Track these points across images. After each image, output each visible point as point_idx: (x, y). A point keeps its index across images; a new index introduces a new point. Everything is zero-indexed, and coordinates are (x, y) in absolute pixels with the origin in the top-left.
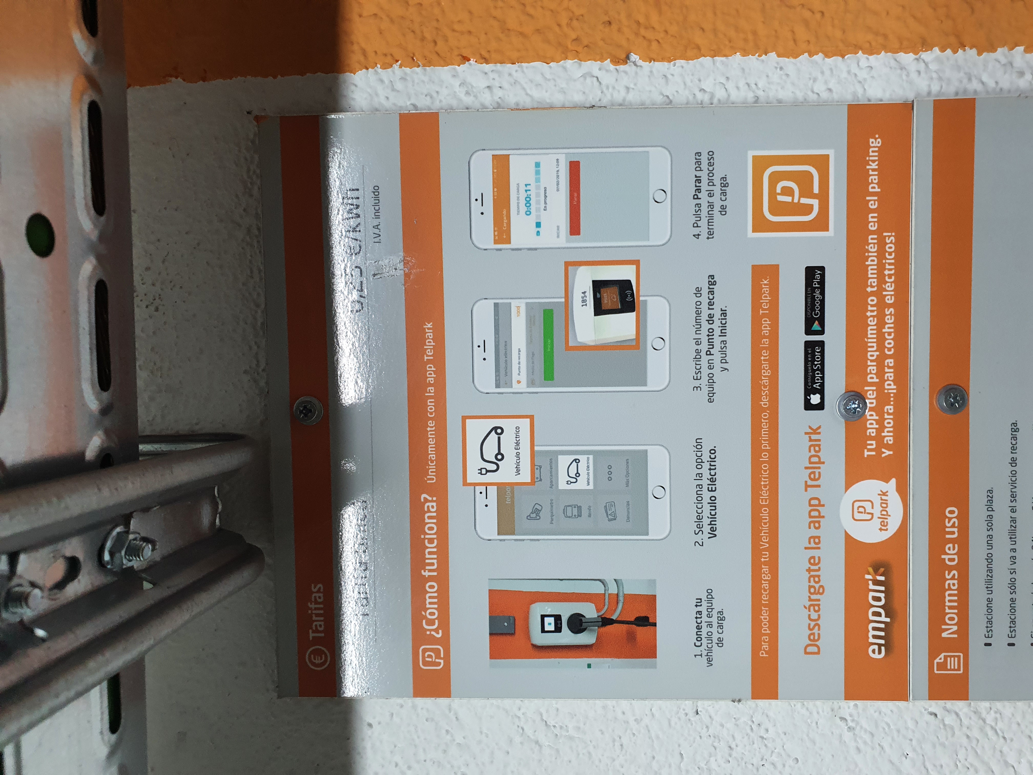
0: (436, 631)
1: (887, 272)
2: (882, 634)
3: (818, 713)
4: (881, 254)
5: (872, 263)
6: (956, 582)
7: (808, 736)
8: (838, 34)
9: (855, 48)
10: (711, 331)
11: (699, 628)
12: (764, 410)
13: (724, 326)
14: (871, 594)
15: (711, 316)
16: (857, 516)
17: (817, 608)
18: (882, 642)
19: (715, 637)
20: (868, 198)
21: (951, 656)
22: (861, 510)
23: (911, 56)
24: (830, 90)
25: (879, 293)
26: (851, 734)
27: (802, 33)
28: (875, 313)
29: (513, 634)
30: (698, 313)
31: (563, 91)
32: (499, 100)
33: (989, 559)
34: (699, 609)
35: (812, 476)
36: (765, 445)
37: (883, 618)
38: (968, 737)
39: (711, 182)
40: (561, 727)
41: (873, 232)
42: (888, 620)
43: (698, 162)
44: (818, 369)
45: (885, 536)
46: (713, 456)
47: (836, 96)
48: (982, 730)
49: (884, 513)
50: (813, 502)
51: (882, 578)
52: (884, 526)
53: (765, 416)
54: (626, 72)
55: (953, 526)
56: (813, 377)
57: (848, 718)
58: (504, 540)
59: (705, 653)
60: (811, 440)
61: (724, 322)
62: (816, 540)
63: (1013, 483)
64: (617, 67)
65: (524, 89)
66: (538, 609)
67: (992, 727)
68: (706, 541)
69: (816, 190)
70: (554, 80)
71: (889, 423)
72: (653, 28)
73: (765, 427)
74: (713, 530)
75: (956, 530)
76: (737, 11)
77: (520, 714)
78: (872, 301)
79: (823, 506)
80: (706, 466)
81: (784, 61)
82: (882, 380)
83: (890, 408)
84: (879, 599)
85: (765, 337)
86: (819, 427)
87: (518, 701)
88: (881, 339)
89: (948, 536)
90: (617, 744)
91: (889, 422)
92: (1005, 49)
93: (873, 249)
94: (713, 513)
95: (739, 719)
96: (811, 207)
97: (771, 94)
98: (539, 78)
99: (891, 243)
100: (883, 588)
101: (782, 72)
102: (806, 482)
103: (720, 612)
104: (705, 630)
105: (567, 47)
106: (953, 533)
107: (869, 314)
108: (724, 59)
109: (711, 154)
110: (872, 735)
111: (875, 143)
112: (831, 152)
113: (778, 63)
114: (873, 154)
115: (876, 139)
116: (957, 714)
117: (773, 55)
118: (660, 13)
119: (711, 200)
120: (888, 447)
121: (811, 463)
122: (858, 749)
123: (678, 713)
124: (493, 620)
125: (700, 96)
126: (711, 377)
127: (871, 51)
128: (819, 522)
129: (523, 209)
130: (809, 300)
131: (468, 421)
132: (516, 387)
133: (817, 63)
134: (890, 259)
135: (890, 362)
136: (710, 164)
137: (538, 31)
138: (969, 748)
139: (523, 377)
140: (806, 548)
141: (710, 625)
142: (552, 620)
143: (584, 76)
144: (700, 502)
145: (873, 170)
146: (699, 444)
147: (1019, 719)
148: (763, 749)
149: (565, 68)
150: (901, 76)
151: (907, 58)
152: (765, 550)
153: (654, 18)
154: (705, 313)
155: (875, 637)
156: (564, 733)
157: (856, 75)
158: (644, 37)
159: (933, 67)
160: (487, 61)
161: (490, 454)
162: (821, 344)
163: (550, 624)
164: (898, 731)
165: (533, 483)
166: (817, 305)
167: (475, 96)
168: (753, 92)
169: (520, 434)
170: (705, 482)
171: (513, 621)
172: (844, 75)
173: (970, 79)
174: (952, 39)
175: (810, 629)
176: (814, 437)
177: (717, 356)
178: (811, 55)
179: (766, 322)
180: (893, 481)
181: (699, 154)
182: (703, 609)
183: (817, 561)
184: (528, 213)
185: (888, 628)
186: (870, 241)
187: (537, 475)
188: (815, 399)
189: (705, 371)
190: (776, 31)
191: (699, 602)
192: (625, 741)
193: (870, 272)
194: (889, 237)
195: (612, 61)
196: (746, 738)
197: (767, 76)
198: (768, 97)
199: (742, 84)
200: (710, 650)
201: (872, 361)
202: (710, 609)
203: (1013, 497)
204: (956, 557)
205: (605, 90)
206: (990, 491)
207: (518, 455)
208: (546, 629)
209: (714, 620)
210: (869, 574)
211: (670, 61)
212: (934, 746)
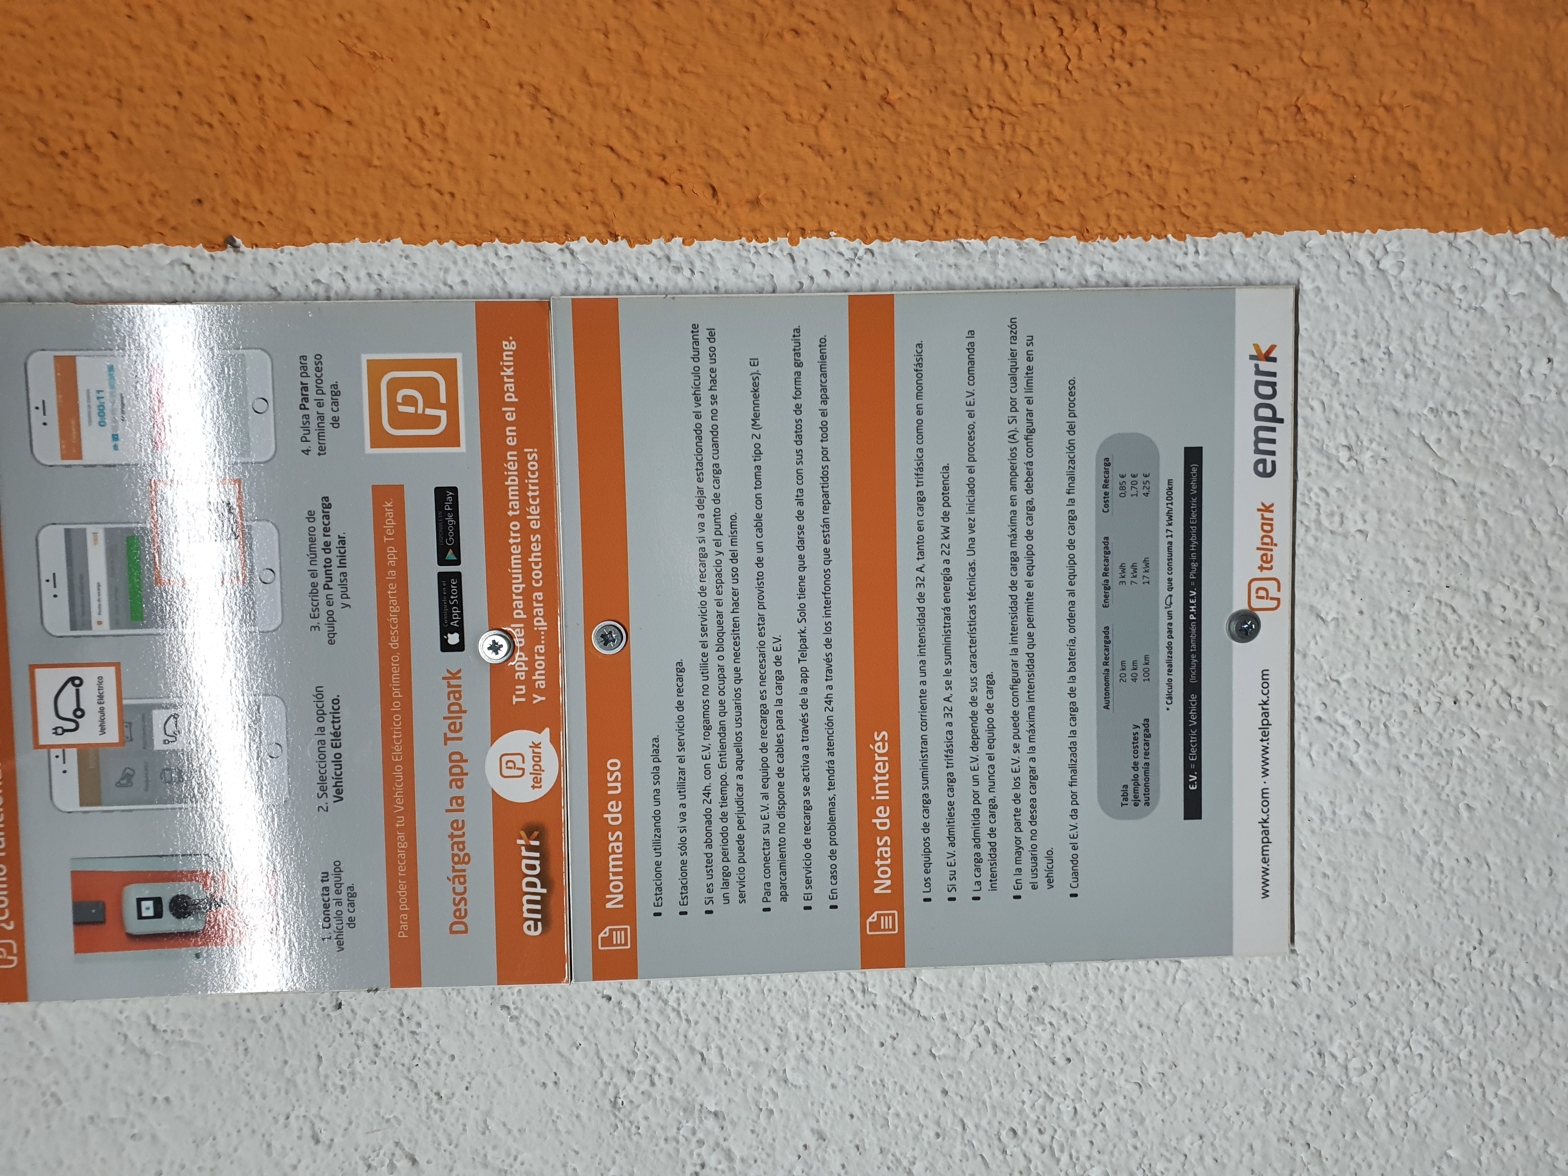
0: (7, 922)
1: (530, 494)
2: (538, 907)
3: (476, 1001)
4: (523, 473)
5: (512, 482)
6: (620, 844)
7: (465, 1028)
8: (471, 218)
9: (493, 235)
10: (328, 561)
11: (326, 907)
12: (394, 652)
13: (342, 556)
14: (525, 862)
15: (327, 545)
16: (506, 772)
17: (462, 880)
18: (539, 916)
19: (346, 916)
20: (504, 409)
21: (616, 930)
22: (510, 765)
23: (556, 246)
24: (464, 282)
25: (523, 517)
26: (513, 1024)
27: (430, 218)
28: (519, 540)
29: (103, 922)
30: (312, 541)
31: (147, 281)
32: (68, 290)
33: (657, 817)
34: (326, 884)
35: (452, 727)
36: (397, 693)
37: (539, 889)
38: (647, 1021)
39: (320, 390)
40: (173, 1032)
41: (512, 448)
42: (544, 891)
43: (304, 367)
44: (455, 605)
45: (539, 794)
46: (336, 707)
47: (471, 290)
48: (662, 1012)
49: (537, 768)
50: (455, 757)
51: (537, 843)
52: (537, 783)
53: (395, 659)
54: (223, 260)
55: (616, 780)
56: (450, 613)
57: (512, 1007)
58: (88, 812)
59: (335, 935)
60: (449, 686)
61: (342, 550)
62: (458, 800)
63: (681, 729)
64: (213, 253)
65: (99, 277)
66: (133, 892)
67: (674, 1009)
68: (331, 806)
69: (443, 399)
70: (136, 267)
71: (540, 665)
72: (255, 208)
73: (396, 672)
74: (339, 792)
75: (619, 785)
76: (354, 190)
77: (122, 1018)
78: (515, 526)
79: (466, 761)
80: (329, 718)
81: (411, 249)
82: (531, 617)
83: (541, 648)
84: (533, 867)
85: (392, 568)
86: (459, 671)
87: (119, 1002)
88: (527, 570)
89: (610, 792)
90: (241, 1048)
91: (540, 663)
92: (662, 241)
93: (512, 467)
94: (338, 772)
95: (385, 1012)
96: (438, 419)
97: (398, 286)
98: (118, 265)
99: (534, 460)
100: (537, 855)
101: (408, 261)
102: (445, 734)
103: (351, 888)
104: (333, 909)
105: (151, 228)
106: (616, 788)
107: (511, 541)
108: (339, 245)
109: (318, 358)
110: (538, 1024)
111: (509, 346)
112: (458, 356)
113: (403, 251)
114: (507, 359)
115: (510, 342)
116: (634, 996)
117: (398, 241)
118: (262, 191)
119: (320, 410)
120: (540, 692)
121: (450, 712)
122: (522, 1042)
123: (313, 1007)
124: (77, 907)
125: (313, 288)
126: (330, 614)
127: (509, 239)
128: (462, 780)
129: (96, 419)
130: (441, 526)
131: (38, 671)
132: (96, 630)
133: (448, 251)
134: (533, 478)
135: (539, 595)
136: (318, 370)
137: (113, 208)
138: (648, 1034)
139: (105, 617)
140: (447, 811)
141: (339, 903)
142: (150, 904)
143: (172, 264)
144: (322, 760)
145: (509, 377)
146: (319, 694)
147: (704, 999)
148: (415, 1046)
149: (149, 254)
150: (544, 268)
151: (552, 248)
152: (399, 814)
153: (256, 196)
154: (320, 541)
155: (530, 911)
156: (177, 1038)
157: (494, 265)
158: (244, 219)
159: (582, 258)
160: (50, 242)
161: (67, 710)
162: (458, 576)
163: (148, 909)
164: (568, 1018)
165: (122, 742)
166: (451, 531)
167: (39, 285)
168: (376, 283)
169: (104, 685)
170: (328, 737)
171: (101, 907)
172: (480, 265)
173: (621, 274)
174: (601, 229)
175: (455, 904)
176: (453, 682)
177: (336, 591)
178: (441, 242)
179: (392, 551)
180: (547, 730)
181: (304, 357)
182: (331, 884)
183: (460, 825)
184: (102, 424)
185: (544, 900)
186: (509, 458)
187: (127, 733)
188: (454, 639)
189: (323, 608)
190: (400, 214)
191: (325, 877)
192: (250, 1043)
193: (511, 493)
194: (531, 453)
195: (205, 247)
196: (394, 1033)
197: (392, 266)
198: (393, 290)
199: (363, 274)
200: (340, 932)
201: (517, 594)
202: (338, 884)
203: (681, 744)
204: (619, 815)
205: (198, 280)
206: (656, 739)
207: (102, 711)
208: (144, 915)
209: (344, 896)
210: (521, 838)
211: (276, 247)
212: (608, 1033)
